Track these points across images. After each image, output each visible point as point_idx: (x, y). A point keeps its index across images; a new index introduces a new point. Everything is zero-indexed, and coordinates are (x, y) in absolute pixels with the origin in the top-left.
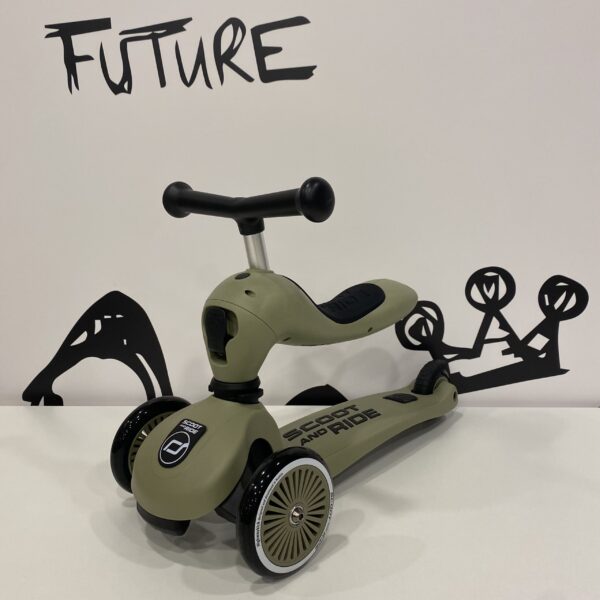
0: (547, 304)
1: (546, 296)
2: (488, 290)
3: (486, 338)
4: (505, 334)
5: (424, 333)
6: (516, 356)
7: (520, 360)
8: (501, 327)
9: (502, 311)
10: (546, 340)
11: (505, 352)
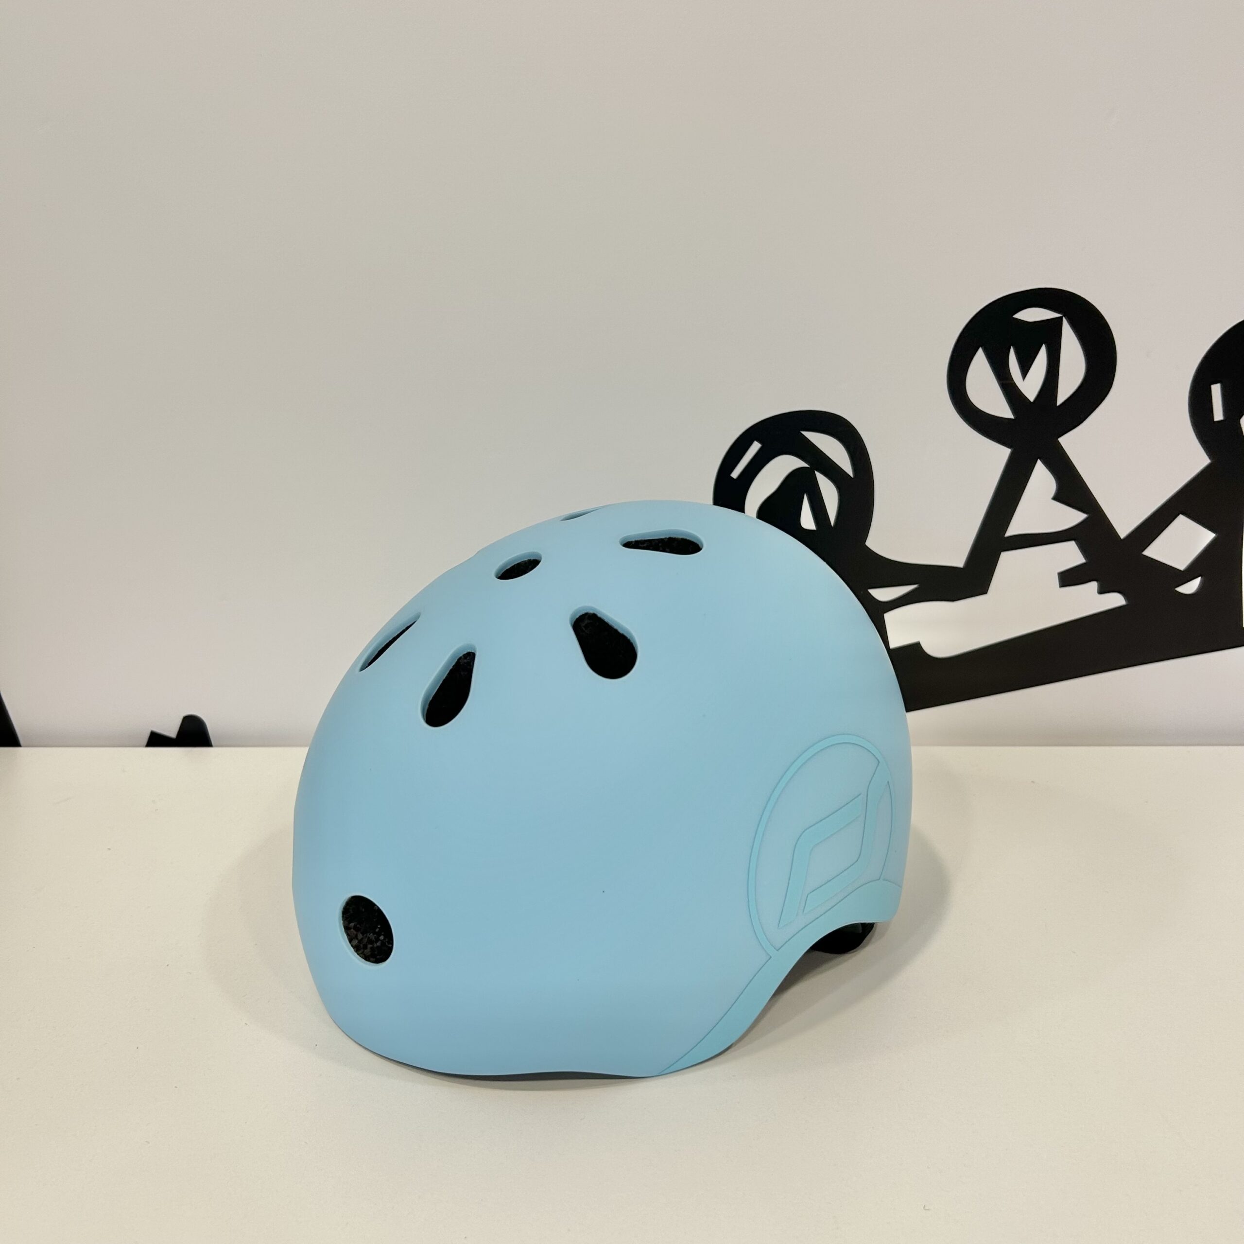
0: (1218, 415)
1: (1216, 390)
2: (1025, 370)
3: (1010, 532)
4: (1073, 517)
5: (807, 521)
6: (1102, 591)
7: (1115, 600)
8: (1056, 498)
9: (1070, 442)
10: (1207, 537)
11: (1069, 578)
